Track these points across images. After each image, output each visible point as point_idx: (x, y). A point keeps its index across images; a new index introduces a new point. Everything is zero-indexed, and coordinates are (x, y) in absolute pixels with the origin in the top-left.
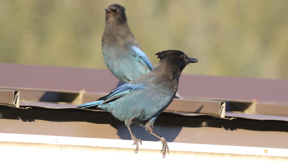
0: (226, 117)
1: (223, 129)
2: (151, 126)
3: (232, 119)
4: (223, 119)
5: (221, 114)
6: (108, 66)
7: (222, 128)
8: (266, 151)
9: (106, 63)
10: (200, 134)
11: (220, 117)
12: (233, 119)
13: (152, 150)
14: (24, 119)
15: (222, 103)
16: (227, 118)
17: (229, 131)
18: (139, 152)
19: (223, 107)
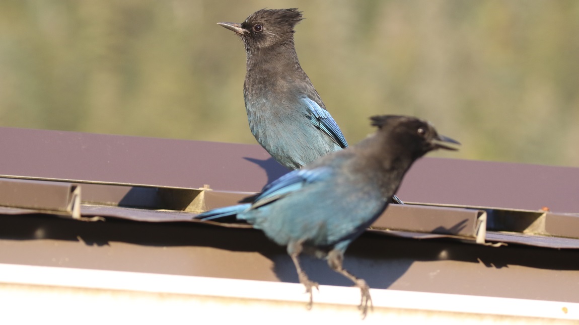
0: (487, 241)
1: (481, 265)
2: (339, 257)
3: (498, 245)
4: (480, 245)
5: (477, 234)
6: (256, 137)
7: (478, 262)
8: (565, 310)
9: (252, 130)
10: (435, 273)
11: (475, 241)
12: (502, 246)
13: (340, 306)
14: (89, 241)
15: (479, 215)
16: (490, 244)
17: (494, 269)
18: (314, 308)
19: (482, 221)
